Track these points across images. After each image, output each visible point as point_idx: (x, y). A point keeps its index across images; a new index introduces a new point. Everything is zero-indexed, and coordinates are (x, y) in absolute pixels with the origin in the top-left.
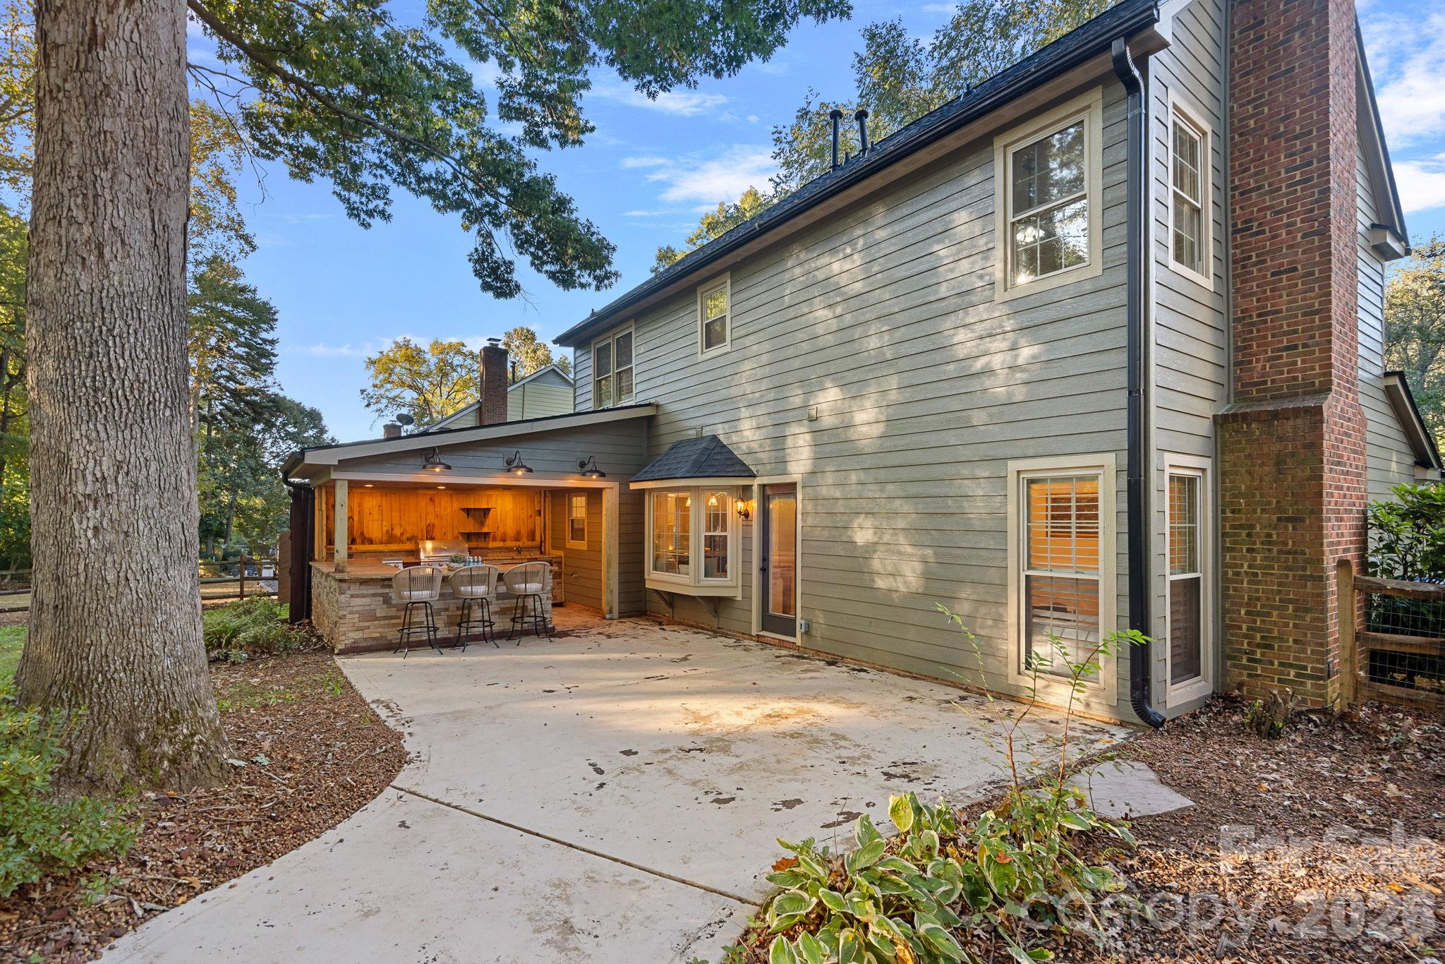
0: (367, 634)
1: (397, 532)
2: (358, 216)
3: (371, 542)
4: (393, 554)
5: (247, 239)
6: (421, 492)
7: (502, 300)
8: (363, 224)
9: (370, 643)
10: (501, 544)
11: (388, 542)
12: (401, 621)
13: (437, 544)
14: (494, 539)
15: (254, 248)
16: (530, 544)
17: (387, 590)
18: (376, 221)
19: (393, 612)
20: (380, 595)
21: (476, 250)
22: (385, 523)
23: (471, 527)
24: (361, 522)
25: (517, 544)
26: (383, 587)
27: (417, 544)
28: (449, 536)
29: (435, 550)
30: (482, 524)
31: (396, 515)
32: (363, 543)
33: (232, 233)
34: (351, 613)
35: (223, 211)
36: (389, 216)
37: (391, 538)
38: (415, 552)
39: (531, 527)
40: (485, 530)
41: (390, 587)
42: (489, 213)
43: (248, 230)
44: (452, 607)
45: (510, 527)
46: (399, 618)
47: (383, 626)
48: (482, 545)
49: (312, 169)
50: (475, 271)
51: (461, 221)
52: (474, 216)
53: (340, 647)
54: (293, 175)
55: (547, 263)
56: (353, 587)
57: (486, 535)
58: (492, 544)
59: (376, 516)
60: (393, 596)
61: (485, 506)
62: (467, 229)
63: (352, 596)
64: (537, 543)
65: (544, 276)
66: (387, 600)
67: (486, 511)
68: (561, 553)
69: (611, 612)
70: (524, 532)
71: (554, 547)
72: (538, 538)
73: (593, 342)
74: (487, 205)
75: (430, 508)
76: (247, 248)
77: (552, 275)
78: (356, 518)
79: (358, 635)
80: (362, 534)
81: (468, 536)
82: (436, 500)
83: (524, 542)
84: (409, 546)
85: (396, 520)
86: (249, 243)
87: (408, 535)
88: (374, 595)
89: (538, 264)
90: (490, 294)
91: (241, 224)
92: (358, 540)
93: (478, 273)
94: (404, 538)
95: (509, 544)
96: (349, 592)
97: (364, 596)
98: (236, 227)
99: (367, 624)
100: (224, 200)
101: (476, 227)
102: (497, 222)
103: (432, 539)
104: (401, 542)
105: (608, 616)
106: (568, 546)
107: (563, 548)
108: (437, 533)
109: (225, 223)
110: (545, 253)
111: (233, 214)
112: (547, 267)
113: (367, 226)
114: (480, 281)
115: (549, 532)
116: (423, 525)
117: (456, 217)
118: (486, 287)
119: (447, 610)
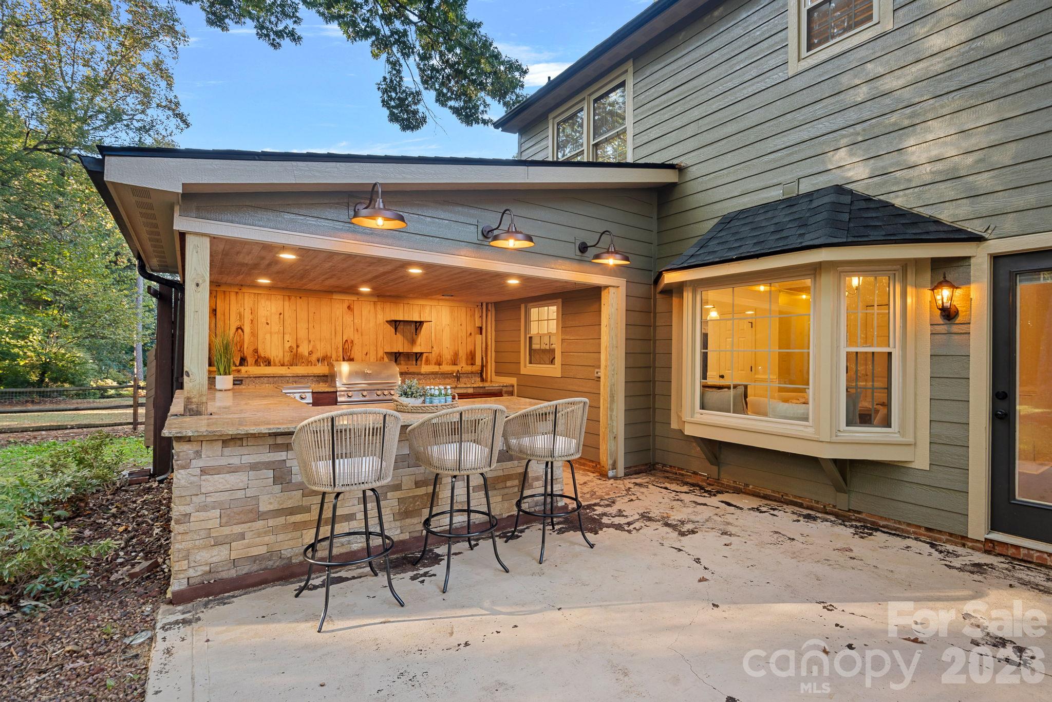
0: (238, 550)
1: (304, 350)
2: (267, 35)
3: (268, 363)
4: (299, 379)
5: (180, 116)
6: (335, 296)
7: (409, 132)
8: (272, 44)
9: (244, 569)
10: (436, 369)
11: (292, 364)
12: (314, 515)
13: (356, 366)
14: (428, 362)
15: (188, 125)
16: (469, 368)
17: (282, 456)
18: (286, 42)
19: (294, 498)
20: (267, 465)
21: (385, 79)
22: (287, 337)
23: (399, 344)
24: (254, 334)
25: (455, 368)
26: (276, 447)
27: (331, 366)
28: (372, 358)
29: (352, 374)
30: (413, 342)
31: (302, 326)
32: (257, 363)
33: (170, 113)
34: (204, 508)
35: (162, 93)
36: (299, 38)
37: (296, 359)
38: (329, 378)
39: (470, 347)
40: (417, 349)
41: (288, 447)
42: (397, 42)
43: (182, 110)
44: (408, 482)
45: (446, 347)
46: (307, 510)
47: (274, 531)
48: (413, 369)
49: (227, 17)
50: (383, 101)
51: (370, 49)
52: (383, 44)
53: (176, 585)
54: (211, 23)
55: (450, 99)
56: (206, 450)
57: (418, 356)
58: (425, 369)
59: (276, 327)
60: (294, 465)
61: (416, 319)
62: (376, 56)
63: (204, 471)
64: (477, 367)
65: (448, 111)
66: (282, 476)
67: (419, 325)
68: (513, 381)
69: (614, 467)
70: (462, 354)
71: (498, 373)
72: (478, 362)
73: (551, 116)
74: (397, 32)
75: (348, 319)
76: (182, 125)
77: (456, 111)
78: (247, 329)
79: (219, 555)
80: (256, 351)
81: (396, 357)
82: (356, 308)
83: (463, 366)
84: (321, 369)
85: (302, 333)
86: (184, 121)
87: (319, 354)
88: (254, 467)
89: (442, 99)
90: (397, 126)
91: (177, 104)
92: (250, 360)
93: (385, 103)
94: (314, 358)
95: (446, 368)
96: (198, 463)
97: (233, 470)
98: (173, 107)
99: (238, 529)
100: (163, 84)
101: (384, 56)
102: (407, 50)
103: (351, 360)
104: (309, 363)
105: (611, 474)
106: (523, 371)
107: (516, 374)
108: (356, 352)
109: (164, 104)
110: (449, 89)
111: (171, 96)
112: (452, 103)
113: (275, 46)
114: (388, 112)
115: (492, 355)
116: (339, 342)
117: (366, 45)
118: (393, 118)
119: (397, 487)
